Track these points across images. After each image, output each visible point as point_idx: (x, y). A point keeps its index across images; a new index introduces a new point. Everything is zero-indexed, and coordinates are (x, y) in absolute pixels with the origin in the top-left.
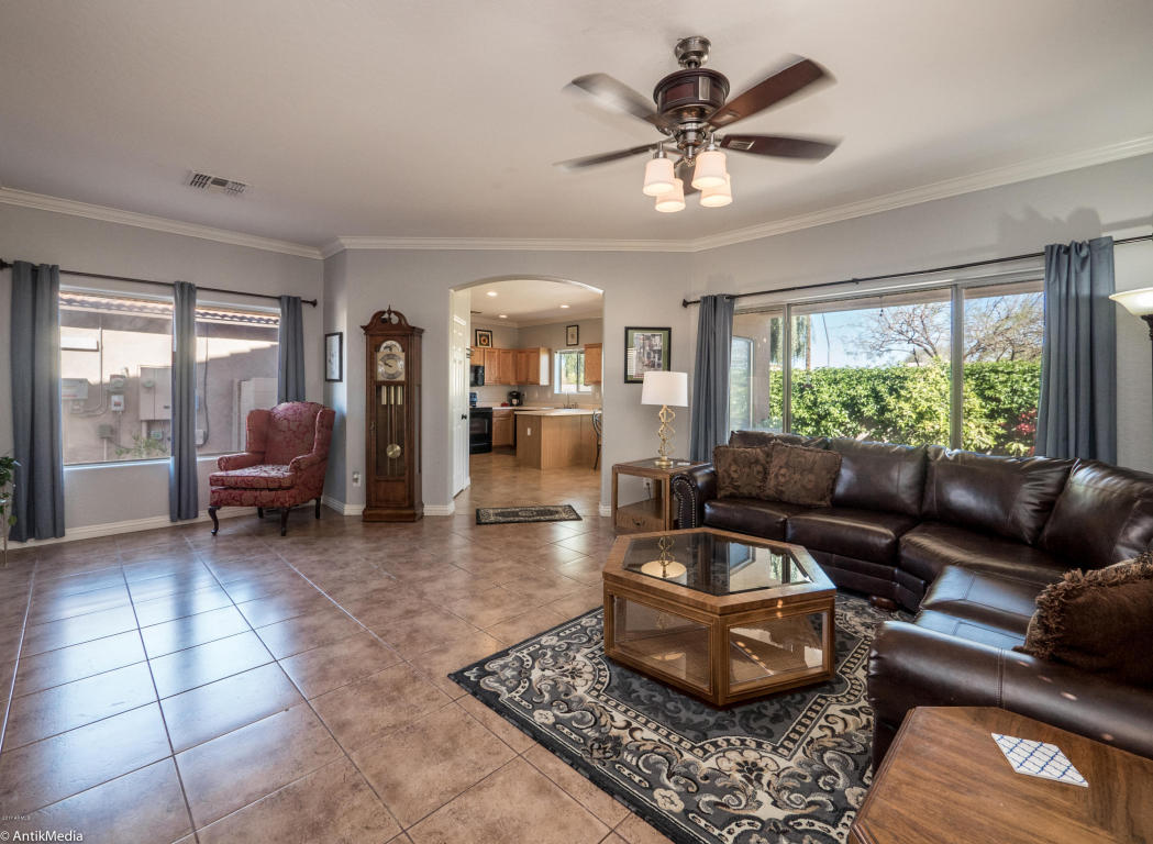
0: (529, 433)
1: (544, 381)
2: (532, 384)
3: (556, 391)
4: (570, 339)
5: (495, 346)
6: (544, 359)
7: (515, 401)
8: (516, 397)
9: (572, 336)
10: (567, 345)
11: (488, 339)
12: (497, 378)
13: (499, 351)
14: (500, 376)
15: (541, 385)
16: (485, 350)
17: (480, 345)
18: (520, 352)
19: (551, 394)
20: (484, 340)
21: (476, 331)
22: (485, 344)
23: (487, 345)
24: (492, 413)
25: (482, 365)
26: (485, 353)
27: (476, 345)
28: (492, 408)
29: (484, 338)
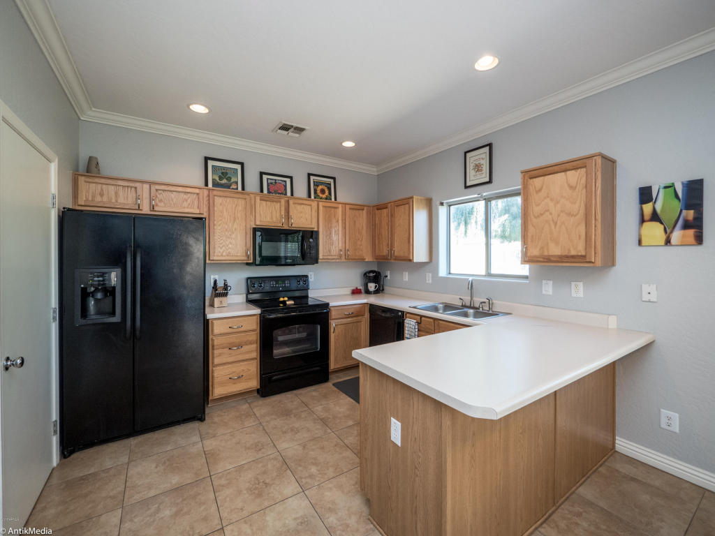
1: (420, 254)
2: (398, 259)
3: (442, 272)
5: (338, 200)
6: (420, 218)
7: (372, 286)
8: (375, 279)
9: (478, 168)
10: (466, 187)
11: (329, 189)
12: (341, 250)
13: (348, 207)
14: (347, 248)
15: (415, 261)
16: (321, 204)
17: (315, 198)
18: (380, 207)
19: (432, 277)
20: (323, 191)
21: (309, 175)
22: (324, 196)
23: (326, 199)
24: (327, 313)
25: (316, 229)
26: (321, 207)
27: (310, 196)
28: (328, 304)
29: (322, 187)
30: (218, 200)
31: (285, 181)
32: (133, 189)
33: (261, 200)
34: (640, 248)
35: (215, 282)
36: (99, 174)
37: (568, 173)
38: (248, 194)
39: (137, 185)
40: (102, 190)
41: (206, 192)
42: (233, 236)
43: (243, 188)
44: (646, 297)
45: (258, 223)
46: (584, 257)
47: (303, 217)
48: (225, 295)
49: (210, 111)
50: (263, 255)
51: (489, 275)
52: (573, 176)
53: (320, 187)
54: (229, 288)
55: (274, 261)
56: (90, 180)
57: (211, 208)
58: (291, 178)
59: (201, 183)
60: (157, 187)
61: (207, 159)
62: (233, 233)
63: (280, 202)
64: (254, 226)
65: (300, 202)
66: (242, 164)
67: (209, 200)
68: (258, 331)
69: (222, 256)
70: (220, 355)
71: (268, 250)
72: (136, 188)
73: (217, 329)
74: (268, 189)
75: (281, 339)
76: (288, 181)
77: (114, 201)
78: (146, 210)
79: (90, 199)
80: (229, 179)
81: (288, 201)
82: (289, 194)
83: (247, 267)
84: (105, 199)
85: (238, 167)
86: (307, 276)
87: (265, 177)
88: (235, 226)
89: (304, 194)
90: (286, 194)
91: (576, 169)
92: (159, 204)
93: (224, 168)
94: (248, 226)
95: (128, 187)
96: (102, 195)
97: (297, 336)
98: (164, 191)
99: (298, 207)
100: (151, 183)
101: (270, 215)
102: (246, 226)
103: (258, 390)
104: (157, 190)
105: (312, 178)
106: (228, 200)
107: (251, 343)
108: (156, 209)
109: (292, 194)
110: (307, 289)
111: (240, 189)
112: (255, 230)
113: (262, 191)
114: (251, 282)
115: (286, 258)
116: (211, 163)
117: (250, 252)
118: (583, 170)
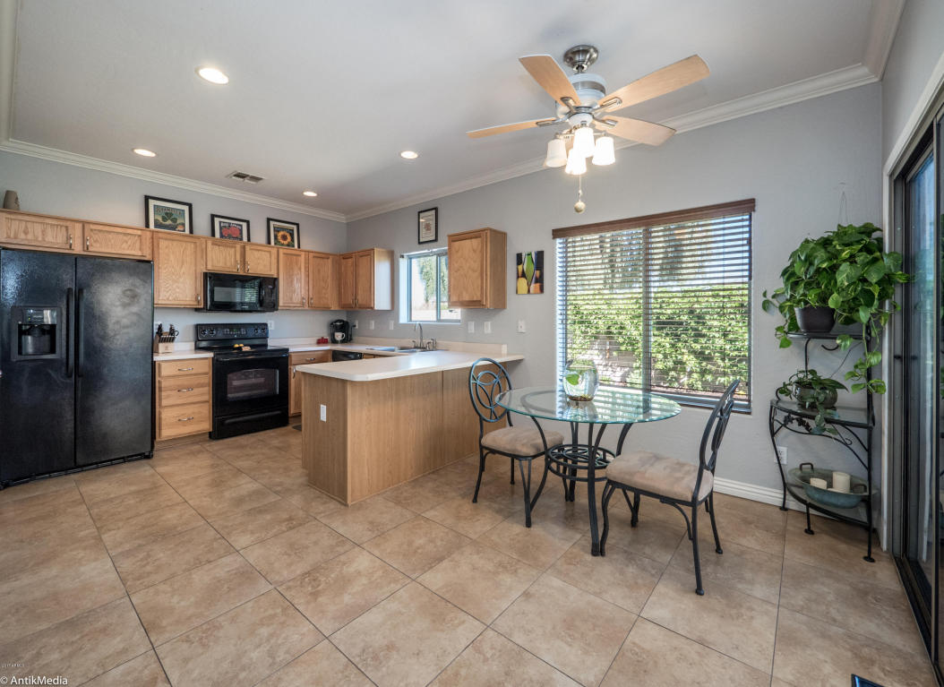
0: (323, 417)
1: (381, 301)
2: (361, 307)
3: (403, 319)
4: (423, 231)
5: (302, 247)
6: (382, 270)
7: (339, 336)
8: (342, 328)
9: (428, 227)
10: (420, 243)
11: (292, 235)
12: (303, 298)
13: (311, 255)
14: (311, 296)
15: (376, 308)
16: (281, 251)
17: (275, 244)
18: (346, 257)
19: (394, 325)
20: (284, 238)
21: (269, 220)
22: (285, 243)
23: (288, 245)
24: (287, 358)
25: (275, 276)
26: (281, 255)
27: (269, 242)
28: (287, 350)
29: (284, 233)
30: (163, 244)
31: (241, 226)
32: (64, 229)
33: (213, 244)
34: (517, 296)
35: (160, 328)
36: (18, 209)
37: (473, 240)
38: (198, 238)
39: (68, 224)
40: (26, 227)
41: (148, 234)
42: (181, 280)
43: (191, 232)
44: (520, 330)
45: (210, 267)
46: (480, 301)
47: (261, 262)
48: (172, 340)
49: (157, 155)
50: (216, 299)
51: (439, 320)
52: (475, 242)
53: (281, 233)
54: (176, 333)
55: (228, 307)
56: (12, 217)
57: (155, 249)
58: (248, 222)
59: (140, 223)
60: (92, 227)
61: (147, 198)
62: (180, 277)
63: (235, 247)
64: (205, 271)
65: (259, 248)
66: (190, 206)
67: (153, 242)
68: (211, 373)
69: (168, 299)
70: (168, 396)
71: (221, 294)
72: (67, 227)
73: (165, 371)
74: (221, 233)
75: (236, 383)
76: (244, 225)
77: (40, 239)
78: (78, 249)
79: (12, 236)
80: (174, 220)
81: (244, 248)
82: (245, 239)
83: (196, 313)
84: (30, 236)
85: (186, 208)
86: (266, 325)
87: (217, 220)
88: (183, 269)
89: (263, 240)
90: (241, 239)
91: (476, 237)
92: (94, 244)
93: (169, 209)
94: (198, 271)
95: (57, 225)
96: (26, 233)
97: (253, 381)
98: (100, 231)
99: (256, 253)
100: (84, 223)
101: (223, 259)
102: (196, 271)
103: (210, 433)
104: (92, 230)
105: (272, 223)
106: (175, 243)
107: (202, 386)
108: (90, 249)
109: (249, 240)
110: (266, 337)
111: (187, 232)
112: (205, 275)
113: (213, 235)
114: (199, 329)
115: (242, 304)
116: (152, 203)
117: (201, 298)
118: (479, 239)
